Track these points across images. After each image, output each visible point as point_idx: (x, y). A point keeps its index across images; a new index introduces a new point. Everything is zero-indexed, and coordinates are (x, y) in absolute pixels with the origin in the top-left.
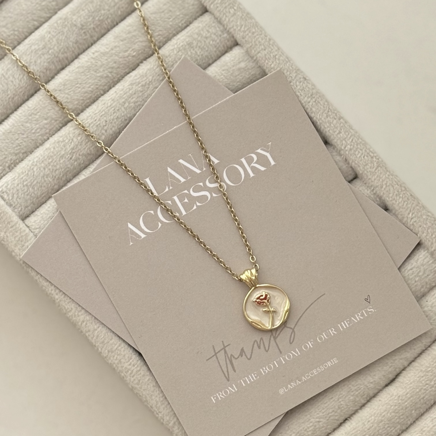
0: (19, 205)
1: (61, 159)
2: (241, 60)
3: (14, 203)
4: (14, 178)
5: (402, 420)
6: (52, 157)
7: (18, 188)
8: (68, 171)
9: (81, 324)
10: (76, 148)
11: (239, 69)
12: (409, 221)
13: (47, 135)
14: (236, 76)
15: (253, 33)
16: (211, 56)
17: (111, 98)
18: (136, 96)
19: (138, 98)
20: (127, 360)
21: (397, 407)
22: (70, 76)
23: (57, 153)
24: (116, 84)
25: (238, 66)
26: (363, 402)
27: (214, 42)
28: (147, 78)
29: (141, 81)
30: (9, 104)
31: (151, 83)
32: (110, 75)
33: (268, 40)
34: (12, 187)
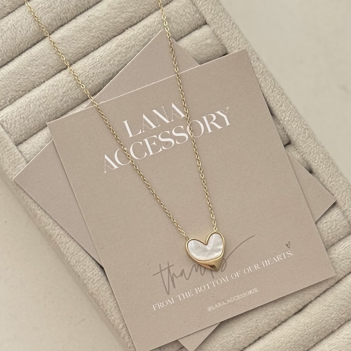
0: (15, 133)
1: (54, 100)
2: (208, 37)
3: (11, 131)
4: (13, 111)
5: (306, 343)
6: (46, 97)
7: (16, 119)
8: (58, 110)
9: (56, 237)
10: (67, 92)
11: (206, 44)
12: (328, 184)
13: (44, 78)
14: (203, 50)
15: (221, 17)
16: (184, 31)
17: (100, 55)
18: (120, 56)
19: (122, 57)
20: (91, 270)
21: (302, 332)
22: (68, 33)
23: (52, 94)
24: (104, 44)
25: (205, 42)
26: (276, 325)
27: (188, 20)
28: (131, 42)
29: (125, 44)
30: (16, 50)
31: (133, 47)
32: (101, 36)
33: (231, 23)
34: (11, 118)
